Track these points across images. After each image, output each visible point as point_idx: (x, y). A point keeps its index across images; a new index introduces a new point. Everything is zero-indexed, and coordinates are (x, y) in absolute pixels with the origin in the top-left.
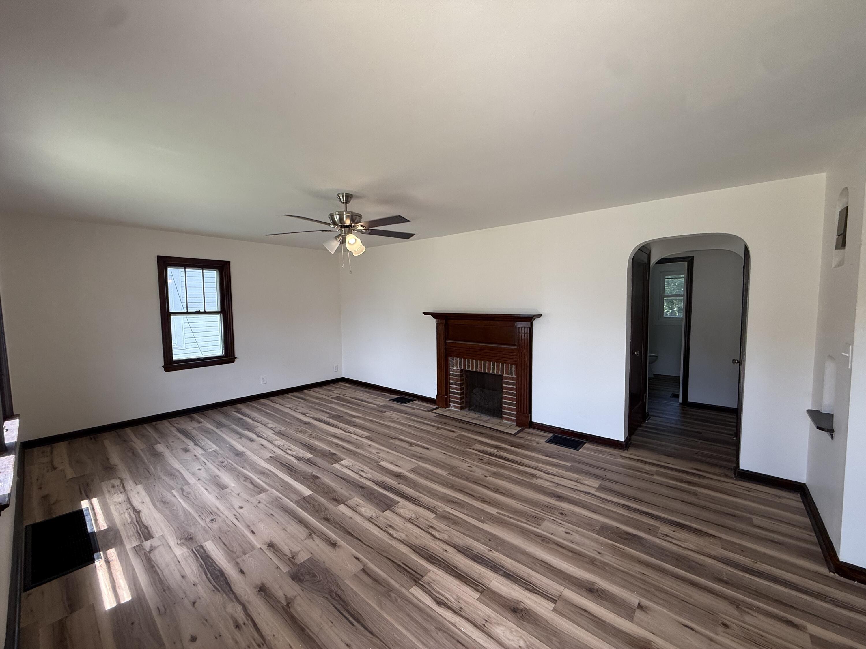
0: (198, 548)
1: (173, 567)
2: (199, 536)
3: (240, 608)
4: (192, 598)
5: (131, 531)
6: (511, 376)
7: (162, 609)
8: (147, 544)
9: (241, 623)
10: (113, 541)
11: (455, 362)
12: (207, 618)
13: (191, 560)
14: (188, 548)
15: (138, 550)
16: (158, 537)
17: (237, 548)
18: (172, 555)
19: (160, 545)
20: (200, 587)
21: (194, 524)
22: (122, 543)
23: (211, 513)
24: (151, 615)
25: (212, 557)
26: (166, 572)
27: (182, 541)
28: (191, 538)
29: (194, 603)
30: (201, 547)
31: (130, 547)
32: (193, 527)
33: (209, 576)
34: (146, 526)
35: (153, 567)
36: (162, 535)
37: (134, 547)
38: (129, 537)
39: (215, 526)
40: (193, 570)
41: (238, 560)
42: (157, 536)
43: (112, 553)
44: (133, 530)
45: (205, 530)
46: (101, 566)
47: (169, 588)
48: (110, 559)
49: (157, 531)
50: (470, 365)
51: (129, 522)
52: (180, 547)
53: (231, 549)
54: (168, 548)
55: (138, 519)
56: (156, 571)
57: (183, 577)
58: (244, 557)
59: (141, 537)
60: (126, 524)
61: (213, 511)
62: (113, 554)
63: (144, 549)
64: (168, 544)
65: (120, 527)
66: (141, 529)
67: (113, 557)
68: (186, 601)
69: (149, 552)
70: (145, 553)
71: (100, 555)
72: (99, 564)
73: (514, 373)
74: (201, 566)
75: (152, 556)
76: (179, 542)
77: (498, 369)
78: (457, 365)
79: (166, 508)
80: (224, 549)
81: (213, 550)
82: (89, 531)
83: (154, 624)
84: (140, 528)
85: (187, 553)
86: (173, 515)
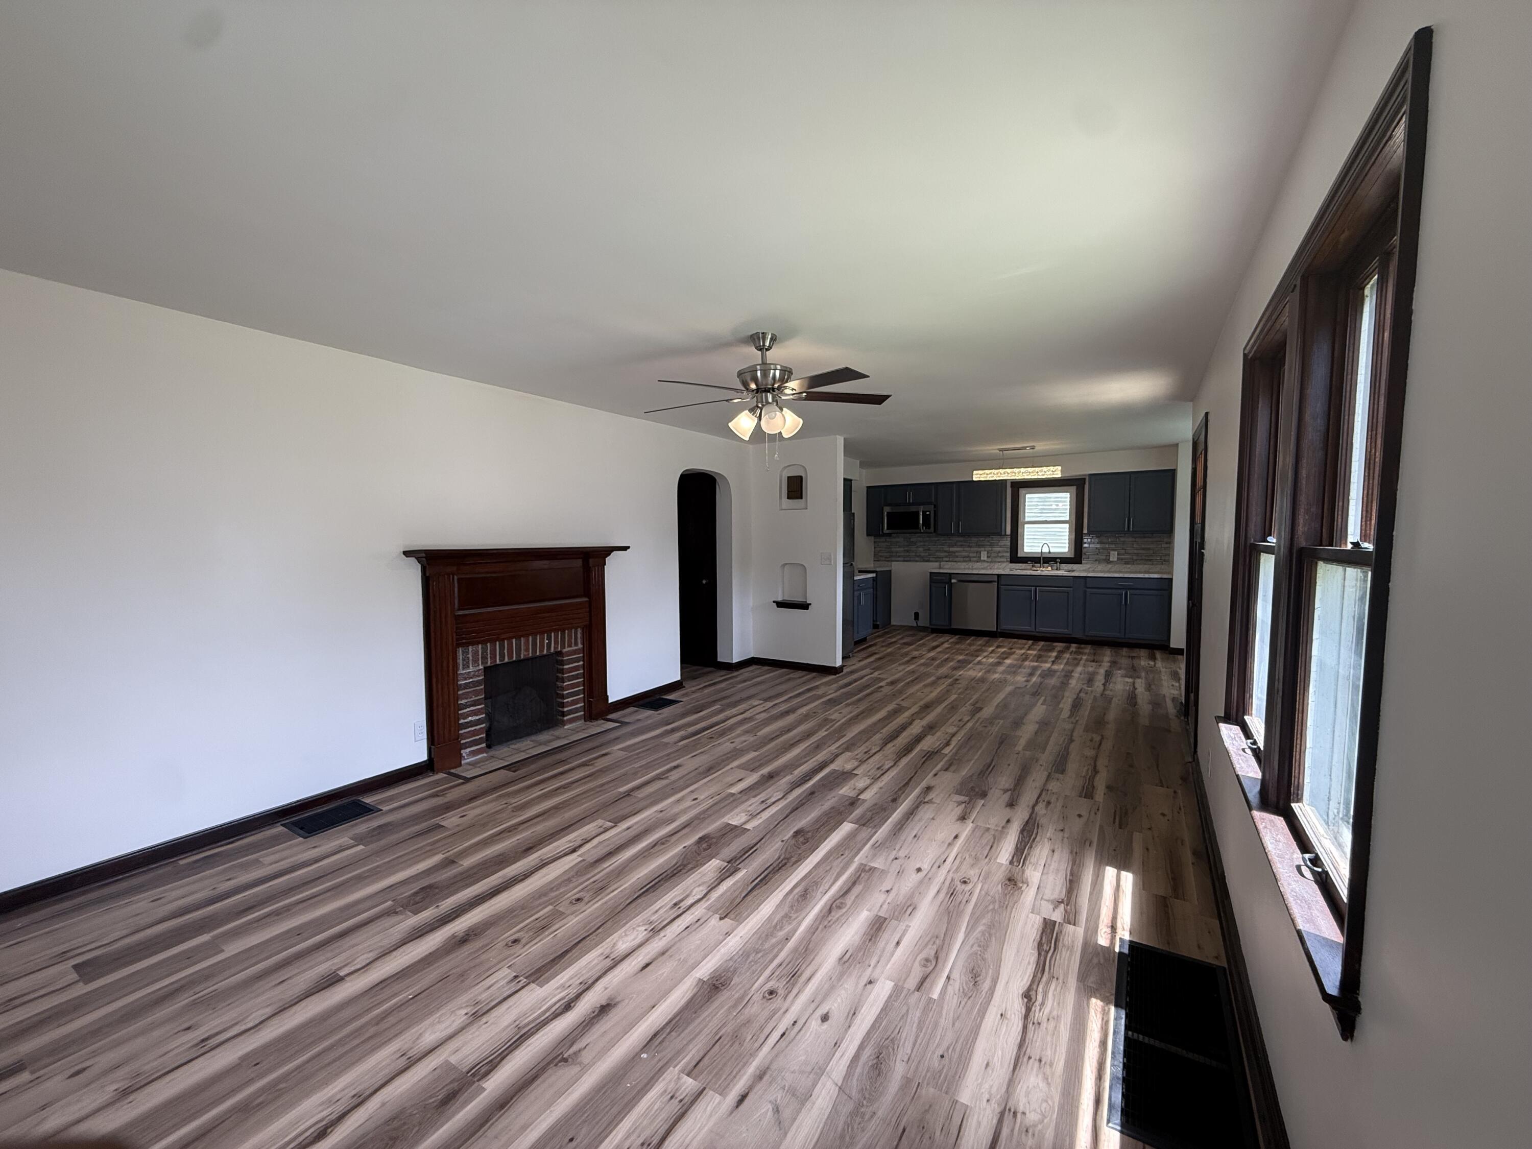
0: (1015, 864)
1: (1054, 865)
2: (999, 875)
3: (1037, 808)
4: (1061, 834)
5: (1063, 956)
6: (570, 649)
7: (1087, 844)
8: (1057, 916)
9: (1045, 803)
10: (1095, 961)
11: (470, 656)
12: (1062, 819)
13: (1033, 859)
14: (1023, 872)
15: (1071, 919)
16: (1038, 914)
17: (988, 837)
18: (1044, 877)
19: (1046, 900)
20: (1048, 835)
21: (987, 894)
22: (1086, 945)
23: (952, 894)
24: (1098, 845)
25: (1014, 847)
26: (1063, 866)
27: (1021, 885)
28: (1009, 880)
29: (1062, 830)
30: (1011, 863)
31: (1078, 929)
32: (991, 894)
33: (1034, 836)
34: (1038, 949)
35: (1071, 881)
36: (1032, 912)
37: (1074, 925)
38: (1071, 948)
39: (973, 873)
40: (1041, 850)
41: (1000, 829)
42: (1038, 917)
43: (1103, 940)
44: (1058, 958)
45: (986, 878)
46: (1124, 929)
47: (1071, 852)
48: (1109, 931)
49: (1033, 926)
50: (506, 651)
51: (1055, 980)
52: (1029, 880)
53: (992, 840)
54: (1040, 889)
55: (1039, 975)
56: (1072, 874)
57: (1053, 851)
58: (992, 827)
59: (1057, 934)
60: (1061, 981)
61: (947, 893)
62: (1103, 936)
63: (1066, 911)
64: (1037, 893)
65: (1072, 982)
66: (1048, 948)
67: (1104, 930)
68: (1066, 835)
69: (1062, 902)
70: (1067, 905)
71: (1120, 946)
72: (1125, 933)
73: (579, 641)
74: (1031, 847)
75: (1063, 895)
76: (1026, 885)
77: (556, 643)
78: (475, 661)
79: (984, 959)
80: (998, 845)
81: (1007, 850)
82: (1123, 1014)
83: (1099, 839)
84: (1047, 952)
85: (1030, 868)
86: (990, 935)
